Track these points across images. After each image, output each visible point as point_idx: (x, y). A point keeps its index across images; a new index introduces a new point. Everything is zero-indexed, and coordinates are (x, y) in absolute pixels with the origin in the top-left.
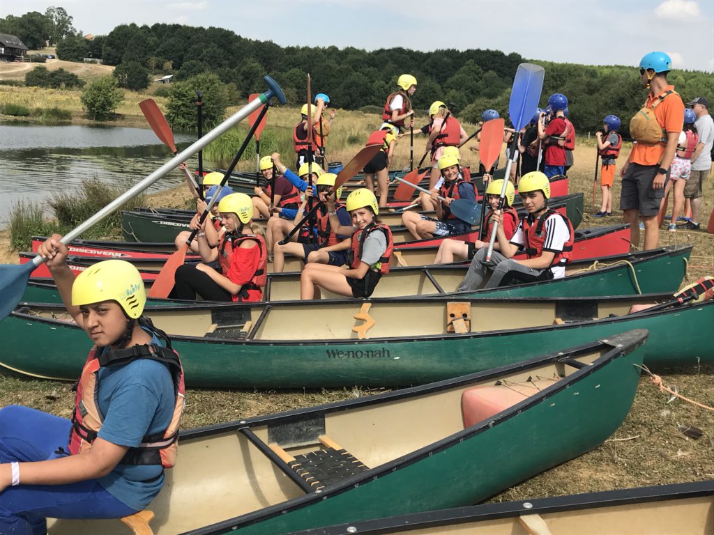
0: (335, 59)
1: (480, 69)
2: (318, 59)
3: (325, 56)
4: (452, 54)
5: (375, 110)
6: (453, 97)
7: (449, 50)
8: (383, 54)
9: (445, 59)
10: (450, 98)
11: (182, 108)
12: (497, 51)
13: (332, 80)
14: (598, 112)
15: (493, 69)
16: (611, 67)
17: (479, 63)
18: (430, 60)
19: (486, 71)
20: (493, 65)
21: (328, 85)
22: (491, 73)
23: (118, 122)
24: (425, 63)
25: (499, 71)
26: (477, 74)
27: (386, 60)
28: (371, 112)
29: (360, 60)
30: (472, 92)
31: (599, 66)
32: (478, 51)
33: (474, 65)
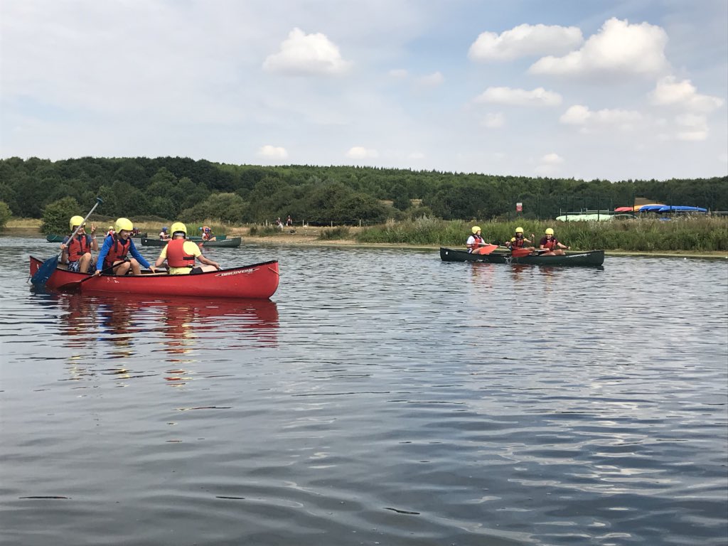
0: (24, 171)
1: (173, 176)
2: (6, 171)
3: (12, 168)
4: (142, 161)
5: (98, 217)
6: (161, 203)
7: (139, 158)
8: (73, 164)
9: (138, 167)
10: (158, 204)
11: (56, 221)
12: (187, 158)
13: (37, 192)
14: (306, 211)
15: (186, 175)
16: (287, 167)
17: (171, 169)
18: (121, 169)
19: (180, 177)
20: (185, 172)
21: (34, 197)
22: (185, 180)
23: (7, 233)
24: (117, 172)
25: (192, 177)
26: (171, 181)
27: (79, 170)
28: (95, 220)
29: (51, 171)
30: (176, 198)
31: (276, 166)
32: (169, 158)
33: (167, 172)
